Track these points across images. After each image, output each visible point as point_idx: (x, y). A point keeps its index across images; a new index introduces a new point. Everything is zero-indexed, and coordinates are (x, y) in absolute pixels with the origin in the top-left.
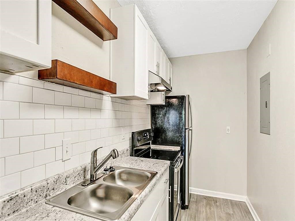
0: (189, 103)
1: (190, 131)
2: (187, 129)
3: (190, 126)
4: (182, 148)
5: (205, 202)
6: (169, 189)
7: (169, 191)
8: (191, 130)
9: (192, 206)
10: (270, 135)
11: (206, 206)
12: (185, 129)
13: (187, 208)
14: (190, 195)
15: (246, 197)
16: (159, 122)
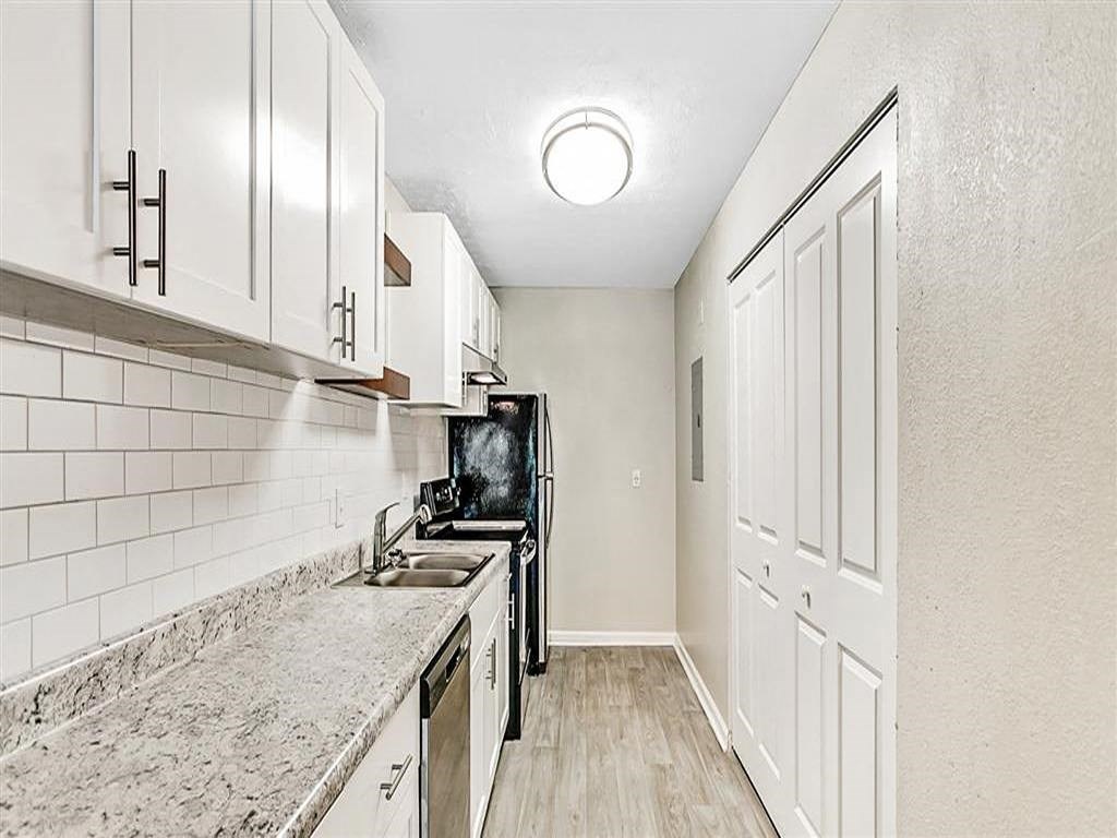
0: (546, 414)
1: (549, 482)
2: (541, 477)
3: (548, 469)
4: (528, 523)
5: (584, 656)
6: (510, 599)
7: (510, 606)
8: (551, 479)
9: (555, 668)
10: (702, 480)
11: (587, 663)
12: (538, 477)
13: (544, 672)
14: (548, 650)
15: (675, 634)
16: (470, 458)
